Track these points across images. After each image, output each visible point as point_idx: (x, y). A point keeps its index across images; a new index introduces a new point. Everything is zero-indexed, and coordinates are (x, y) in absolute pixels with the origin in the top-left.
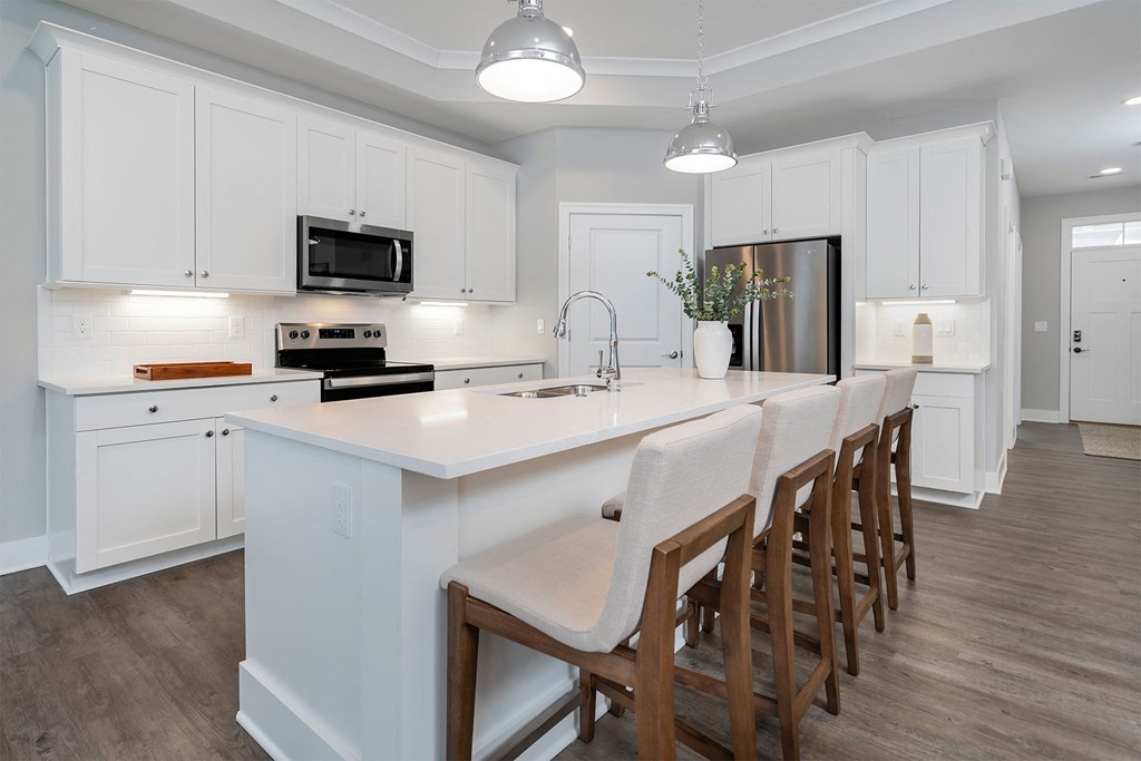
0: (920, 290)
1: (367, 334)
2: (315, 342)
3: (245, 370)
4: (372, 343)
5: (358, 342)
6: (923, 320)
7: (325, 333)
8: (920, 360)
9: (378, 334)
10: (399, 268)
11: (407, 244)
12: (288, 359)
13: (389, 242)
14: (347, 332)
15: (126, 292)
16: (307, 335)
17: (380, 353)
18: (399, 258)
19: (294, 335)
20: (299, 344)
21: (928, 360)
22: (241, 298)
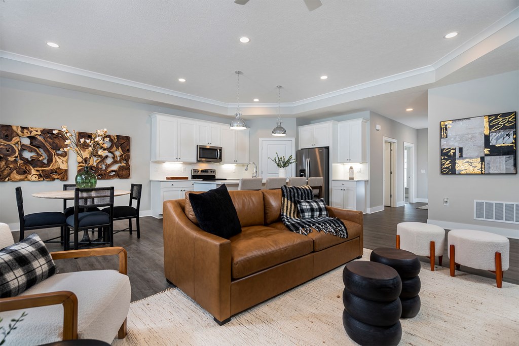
0: (349, 160)
1: (211, 172)
2: (199, 173)
3: (187, 178)
4: (212, 174)
5: (209, 174)
6: (351, 168)
7: (202, 171)
8: (350, 179)
9: (214, 172)
10: (219, 156)
11: (221, 150)
12: (194, 177)
13: (217, 150)
14: (206, 171)
15: (164, 162)
16: (198, 172)
17: (214, 176)
18: (219, 154)
19: (195, 172)
20: (196, 174)
21: (353, 179)
22: (185, 163)
